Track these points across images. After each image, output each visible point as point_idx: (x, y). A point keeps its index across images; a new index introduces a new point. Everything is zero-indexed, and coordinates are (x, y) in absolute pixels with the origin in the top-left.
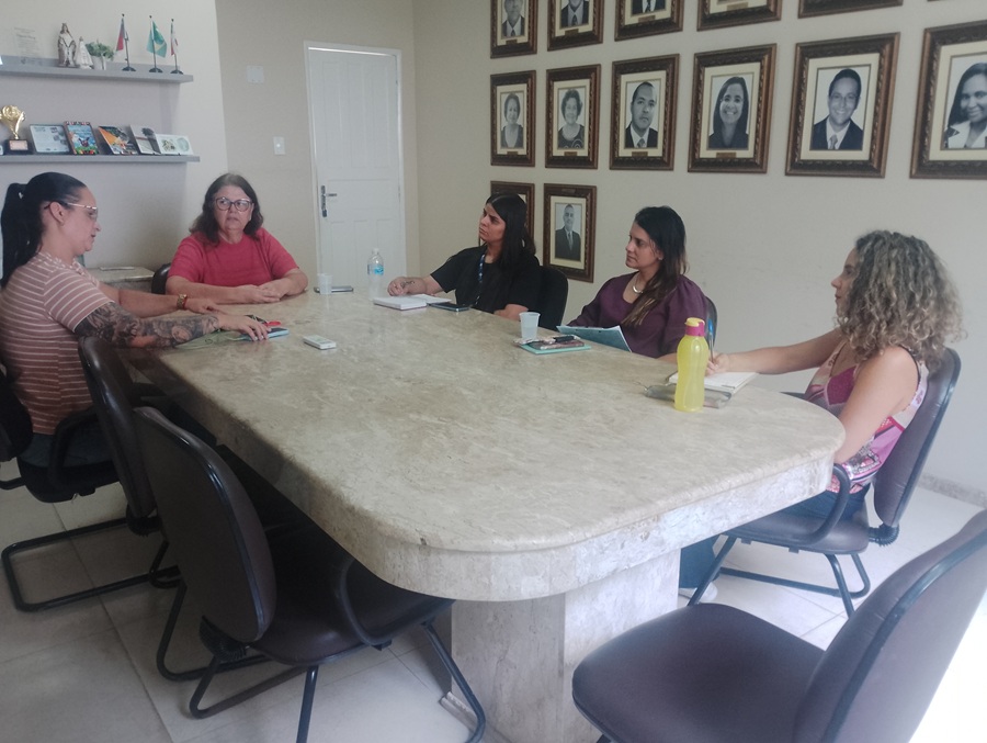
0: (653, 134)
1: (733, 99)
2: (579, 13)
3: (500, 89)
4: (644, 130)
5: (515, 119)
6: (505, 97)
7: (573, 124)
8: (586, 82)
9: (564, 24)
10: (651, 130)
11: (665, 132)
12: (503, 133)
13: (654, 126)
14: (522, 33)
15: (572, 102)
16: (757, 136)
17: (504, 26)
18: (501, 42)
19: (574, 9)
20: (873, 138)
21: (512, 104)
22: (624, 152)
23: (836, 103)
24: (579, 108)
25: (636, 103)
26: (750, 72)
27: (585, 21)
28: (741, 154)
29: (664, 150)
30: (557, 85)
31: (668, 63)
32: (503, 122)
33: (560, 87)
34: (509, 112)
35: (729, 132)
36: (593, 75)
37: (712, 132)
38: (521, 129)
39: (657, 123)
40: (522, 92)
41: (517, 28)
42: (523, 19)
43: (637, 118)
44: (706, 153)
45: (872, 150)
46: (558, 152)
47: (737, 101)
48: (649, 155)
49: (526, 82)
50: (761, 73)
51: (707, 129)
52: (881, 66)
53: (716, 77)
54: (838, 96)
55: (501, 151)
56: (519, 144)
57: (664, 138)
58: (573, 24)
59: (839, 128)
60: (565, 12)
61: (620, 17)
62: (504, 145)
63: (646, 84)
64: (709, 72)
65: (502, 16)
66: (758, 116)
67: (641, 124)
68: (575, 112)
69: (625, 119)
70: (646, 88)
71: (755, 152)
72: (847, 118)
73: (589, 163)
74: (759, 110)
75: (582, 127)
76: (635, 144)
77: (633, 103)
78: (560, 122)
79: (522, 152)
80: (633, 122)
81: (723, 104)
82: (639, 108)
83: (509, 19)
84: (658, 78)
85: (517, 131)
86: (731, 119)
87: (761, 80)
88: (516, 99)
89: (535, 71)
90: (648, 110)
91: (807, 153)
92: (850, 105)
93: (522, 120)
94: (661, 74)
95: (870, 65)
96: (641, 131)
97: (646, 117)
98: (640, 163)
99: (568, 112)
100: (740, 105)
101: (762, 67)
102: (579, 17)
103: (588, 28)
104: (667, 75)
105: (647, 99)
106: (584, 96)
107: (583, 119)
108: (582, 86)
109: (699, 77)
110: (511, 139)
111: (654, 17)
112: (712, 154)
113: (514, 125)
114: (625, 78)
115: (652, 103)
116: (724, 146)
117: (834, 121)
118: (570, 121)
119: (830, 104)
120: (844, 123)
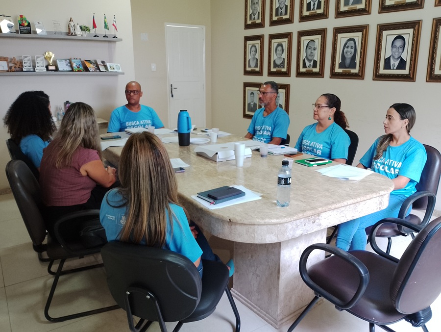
0: (315, 62)
1: (350, 47)
2: (283, 10)
3: (248, 42)
4: (311, 60)
5: (254, 55)
6: (250, 46)
7: (280, 58)
8: (286, 40)
9: (277, 15)
10: (314, 60)
11: (320, 61)
12: (249, 61)
13: (315, 59)
14: (258, 18)
15: (280, 48)
16: (360, 64)
17: (251, 15)
18: (249, 22)
19: (281, 9)
20: (410, 65)
21: (253, 49)
22: (302, 70)
23: (394, 50)
24: (283, 50)
25: (308, 49)
26: (358, 36)
27: (286, 13)
28: (353, 71)
29: (320, 69)
30: (273, 41)
31: (322, 32)
32: (249, 57)
33: (275, 42)
34: (252, 53)
35: (348, 61)
36: (289, 37)
37: (340, 61)
38: (257, 59)
39: (317, 58)
40: (258, 44)
41: (256, 16)
42: (259, 13)
43: (308, 55)
44: (338, 70)
45: (410, 69)
46: (273, 70)
47: (352, 48)
48: (313, 71)
49: (260, 40)
50: (362, 37)
51: (338, 60)
52: (414, 34)
53: (343, 38)
54: (395, 47)
55: (248, 69)
56: (256, 66)
57: (320, 64)
58: (281, 15)
59: (396, 60)
60: (277, 10)
61: (301, 12)
62: (250, 66)
63: (312, 41)
64: (340, 36)
65: (250, 11)
66: (361, 55)
67: (310, 58)
68: (281, 52)
69: (303, 55)
70: (312, 42)
71: (359, 70)
72: (399, 56)
73: (287, 74)
74: (361, 52)
75: (284, 59)
76: (307, 67)
77: (306, 49)
78: (274, 57)
79: (258, 69)
80: (306, 57)
81: (346, 49)
82: (309, 51)
83: (253, 13)
84: (318, 38)
85: (255, 61)
86: (349, 56)
87: (362, 40)
88: (255, 47)
89: (263, 35)
90: (313, 52)
91: (382, 71)
92: (401, 50)
93: (258, 56)
94: (319, 37)
95: (409, 34)
96: (310, 61)
97: (312, 55)
98: (309, 74)
99: (278, 52)
100: (353, 50)
101: (363, 34)
102: (284, 12)
103: (287, 17)
104: (322, 37)
105: (313, 47)
106: (285, 46)
107: (285, 55)
108: (284, 42)
109: (335, 38)
110: (253, 64)
111: (316, 12)
112: (340, 71)
113: (254, 58)
114: (303, 38)
115: (315, 49)
116: (346, 68)
117: (394, 57)
118: (279, 56)
119: (392, 50)
120: (398, 58)
